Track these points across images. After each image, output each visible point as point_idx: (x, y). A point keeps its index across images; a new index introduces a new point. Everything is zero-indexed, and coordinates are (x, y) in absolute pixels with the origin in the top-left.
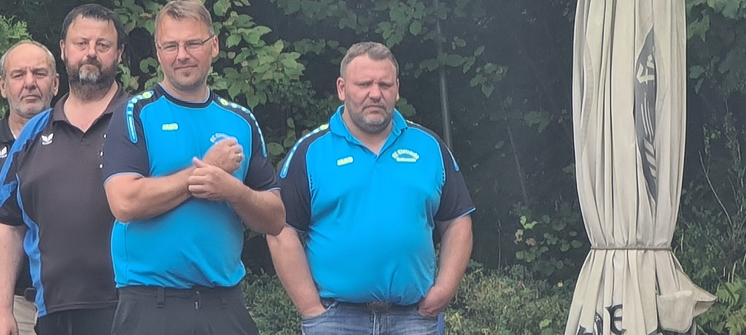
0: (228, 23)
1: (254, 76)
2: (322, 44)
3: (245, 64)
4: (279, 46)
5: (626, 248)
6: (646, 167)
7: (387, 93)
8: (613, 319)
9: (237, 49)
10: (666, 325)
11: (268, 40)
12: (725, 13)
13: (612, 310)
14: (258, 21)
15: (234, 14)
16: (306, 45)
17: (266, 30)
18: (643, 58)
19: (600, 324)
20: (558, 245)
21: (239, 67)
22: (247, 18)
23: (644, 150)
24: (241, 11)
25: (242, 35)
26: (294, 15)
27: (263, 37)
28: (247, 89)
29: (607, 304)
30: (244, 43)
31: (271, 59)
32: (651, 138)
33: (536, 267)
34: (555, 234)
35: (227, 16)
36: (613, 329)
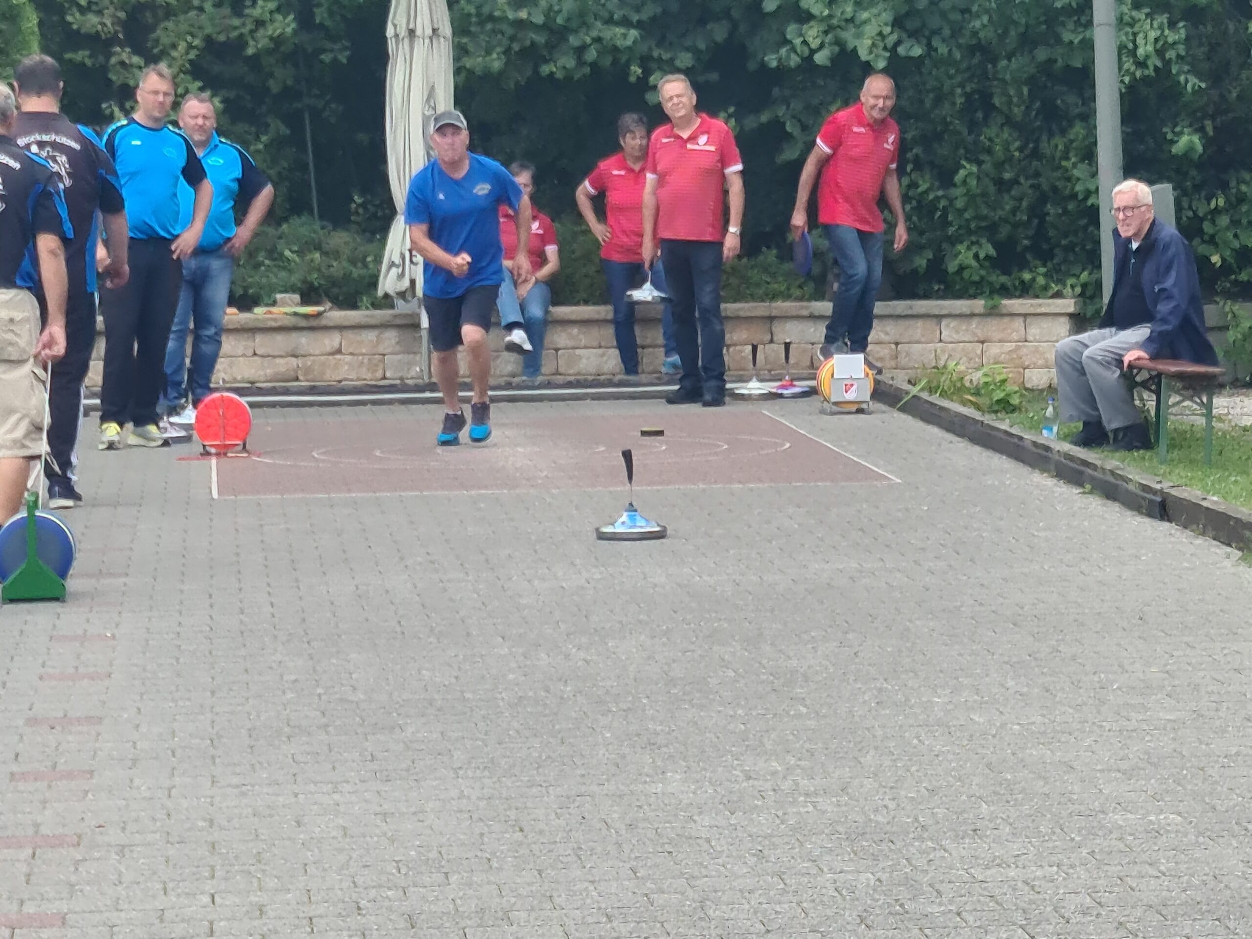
2: (234, 92)
7: (208, 123)
12: (476, 70)
14: (195, 78)
17: (200, 83)
19: (403, 258)
22: (189, 77)
26: (218, 74)
36: (411, 261)
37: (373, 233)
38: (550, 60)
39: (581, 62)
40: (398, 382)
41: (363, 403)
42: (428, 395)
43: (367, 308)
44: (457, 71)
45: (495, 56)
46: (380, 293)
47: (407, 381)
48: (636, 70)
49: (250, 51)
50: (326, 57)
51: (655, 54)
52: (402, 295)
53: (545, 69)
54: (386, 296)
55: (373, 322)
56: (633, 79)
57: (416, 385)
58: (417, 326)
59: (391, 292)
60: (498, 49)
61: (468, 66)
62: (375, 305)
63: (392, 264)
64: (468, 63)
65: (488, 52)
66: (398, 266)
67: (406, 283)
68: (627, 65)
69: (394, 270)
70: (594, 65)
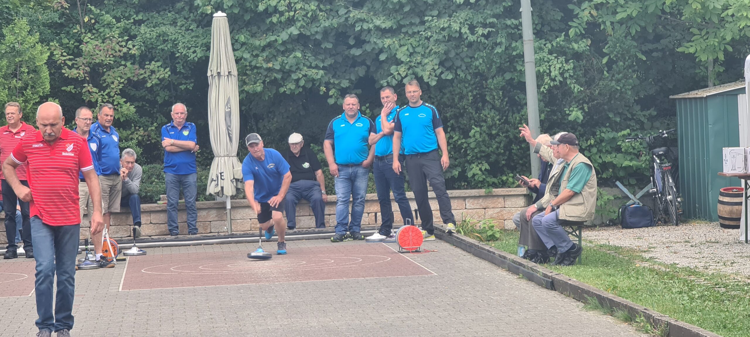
0: (114, 98)
1: (122, 112)
2: (141, 103)
3: (119, 109)
4: (128, 104)
5: (224, 156)
6: (229, 134)
7: (355, 107)
8: (221, 176)
9: (117, 105)
10: (236, 177)
11: (126, 102)
12: (250, 91)
13: (221, 173)
14: (123, 97)
15: (116, 95)
16: (137, 104)
17: (125, 100)
18: (227, 104)
19: (218, 177)
20: (208, 156)
21: (118, 110)
22: (119, 96)
23: (228, 130)
24: (117, 95)
25: (118, 101)
26: (133, 95)
27: (124, 102)
28: (120, 116)
29: (220, 172)
30: (119, 104)
31: (126, 108)
32: (230, 126)
33: (202, 163)
34: (207, 153)
35: (114, 96)
36: (221, 178)
37: (206, 166)
38: (284, 85)
39: (298, 86)
40: (216, 234)
41: (200, 244)
42: (230, 239)
43: (202, 201)
44: (241, 92)
45: (258, 84)
46: (207, 193)
47: (220, 234)
48: (323, 89)
49: (149, 85)
50: (183, 87)
51: (332, 81)
52: (217, 194)
53: (282, 90)
54: (210, 195)
55: (205, 207)
56: (321, 93)
57: (224, 235)
58: (225, 208)
59: (213, 193)
60: (260, 81)
61: (246, 89)
62: (206, 199)
63: (213, 180)
64: (246, 88)
65: (255, 83)
66: (215, 181)
67: (219, 189)
68: (319, 86)
69: (213, 182)
70: (303, 87)
